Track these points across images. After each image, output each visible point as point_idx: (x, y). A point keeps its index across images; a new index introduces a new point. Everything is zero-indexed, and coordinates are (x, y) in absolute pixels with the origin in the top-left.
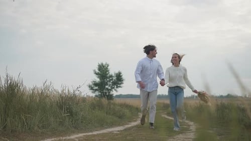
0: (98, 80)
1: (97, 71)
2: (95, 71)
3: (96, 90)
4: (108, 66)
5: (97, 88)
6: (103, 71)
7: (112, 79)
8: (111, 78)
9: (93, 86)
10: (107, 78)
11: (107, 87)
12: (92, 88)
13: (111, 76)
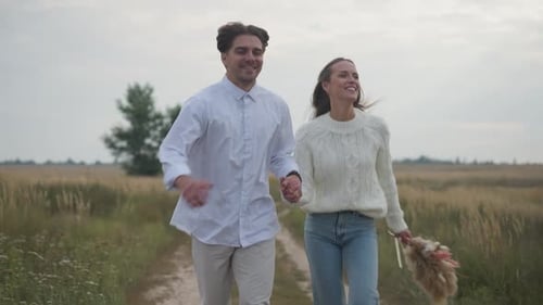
0: (126, 125)
1: (125, 103)
2: (119, 102)
3: (122, 149)
4: (151, 90)
5: (123, 144)
6: (138, 104)
7: (161, 124)
8: (158, 121)
9: (114, 139)
10: (149, 120)
11: (148, 141)
12: (111, 145)
13: (159, 116)
